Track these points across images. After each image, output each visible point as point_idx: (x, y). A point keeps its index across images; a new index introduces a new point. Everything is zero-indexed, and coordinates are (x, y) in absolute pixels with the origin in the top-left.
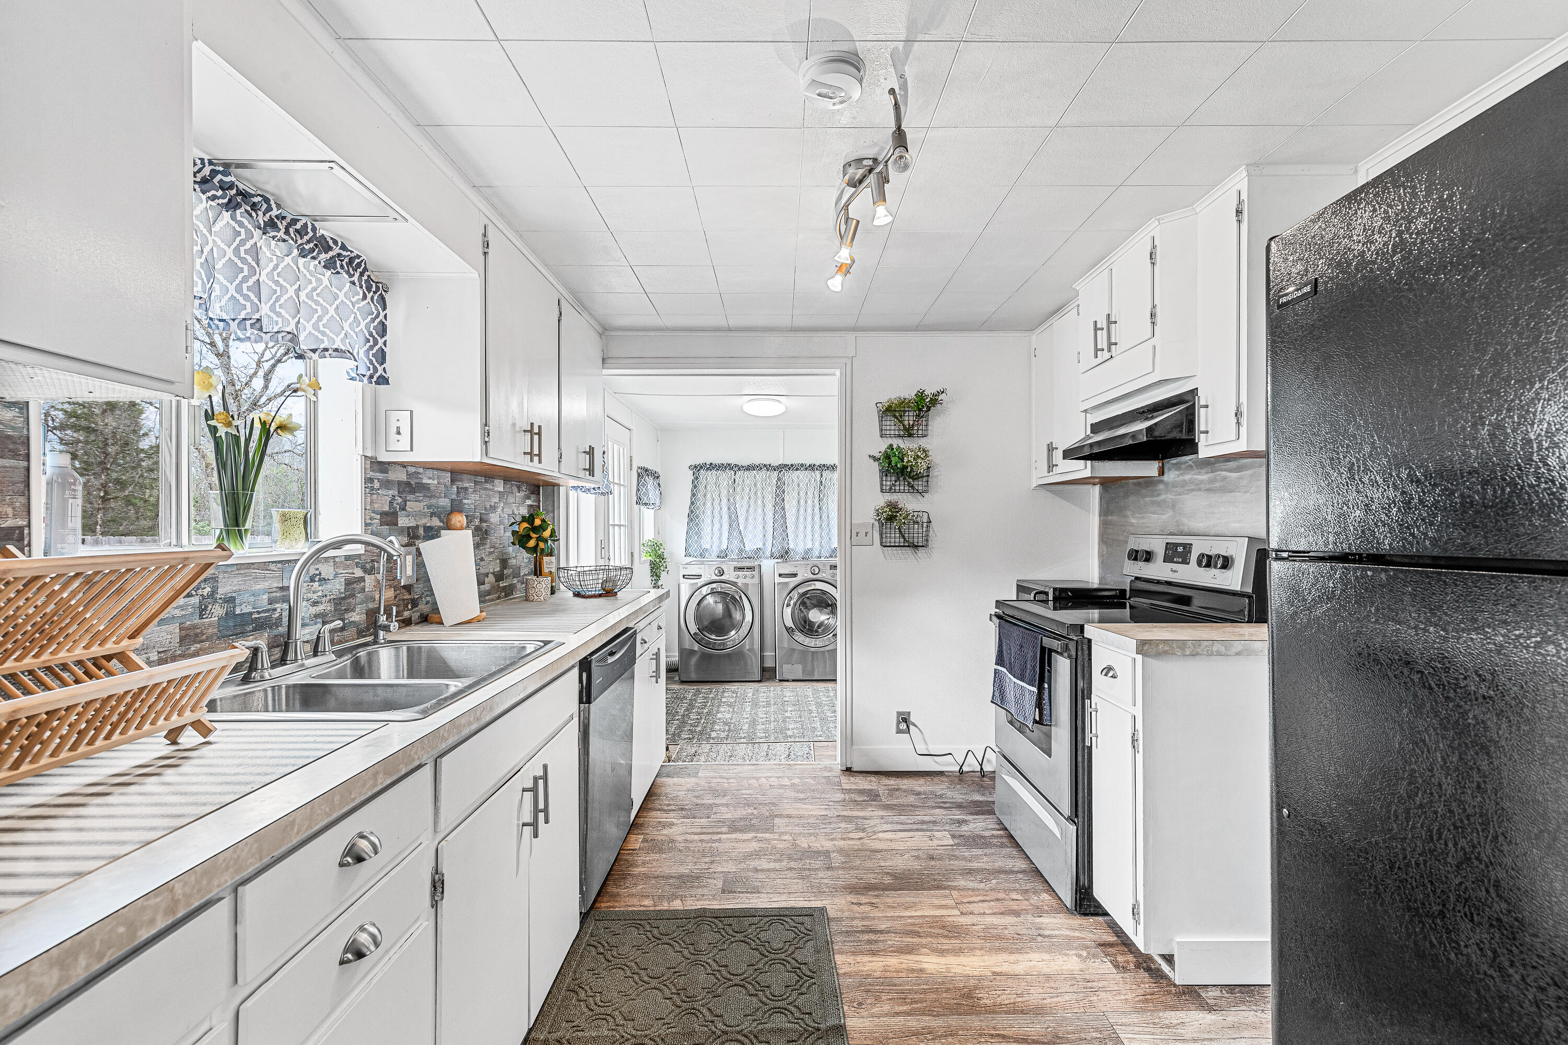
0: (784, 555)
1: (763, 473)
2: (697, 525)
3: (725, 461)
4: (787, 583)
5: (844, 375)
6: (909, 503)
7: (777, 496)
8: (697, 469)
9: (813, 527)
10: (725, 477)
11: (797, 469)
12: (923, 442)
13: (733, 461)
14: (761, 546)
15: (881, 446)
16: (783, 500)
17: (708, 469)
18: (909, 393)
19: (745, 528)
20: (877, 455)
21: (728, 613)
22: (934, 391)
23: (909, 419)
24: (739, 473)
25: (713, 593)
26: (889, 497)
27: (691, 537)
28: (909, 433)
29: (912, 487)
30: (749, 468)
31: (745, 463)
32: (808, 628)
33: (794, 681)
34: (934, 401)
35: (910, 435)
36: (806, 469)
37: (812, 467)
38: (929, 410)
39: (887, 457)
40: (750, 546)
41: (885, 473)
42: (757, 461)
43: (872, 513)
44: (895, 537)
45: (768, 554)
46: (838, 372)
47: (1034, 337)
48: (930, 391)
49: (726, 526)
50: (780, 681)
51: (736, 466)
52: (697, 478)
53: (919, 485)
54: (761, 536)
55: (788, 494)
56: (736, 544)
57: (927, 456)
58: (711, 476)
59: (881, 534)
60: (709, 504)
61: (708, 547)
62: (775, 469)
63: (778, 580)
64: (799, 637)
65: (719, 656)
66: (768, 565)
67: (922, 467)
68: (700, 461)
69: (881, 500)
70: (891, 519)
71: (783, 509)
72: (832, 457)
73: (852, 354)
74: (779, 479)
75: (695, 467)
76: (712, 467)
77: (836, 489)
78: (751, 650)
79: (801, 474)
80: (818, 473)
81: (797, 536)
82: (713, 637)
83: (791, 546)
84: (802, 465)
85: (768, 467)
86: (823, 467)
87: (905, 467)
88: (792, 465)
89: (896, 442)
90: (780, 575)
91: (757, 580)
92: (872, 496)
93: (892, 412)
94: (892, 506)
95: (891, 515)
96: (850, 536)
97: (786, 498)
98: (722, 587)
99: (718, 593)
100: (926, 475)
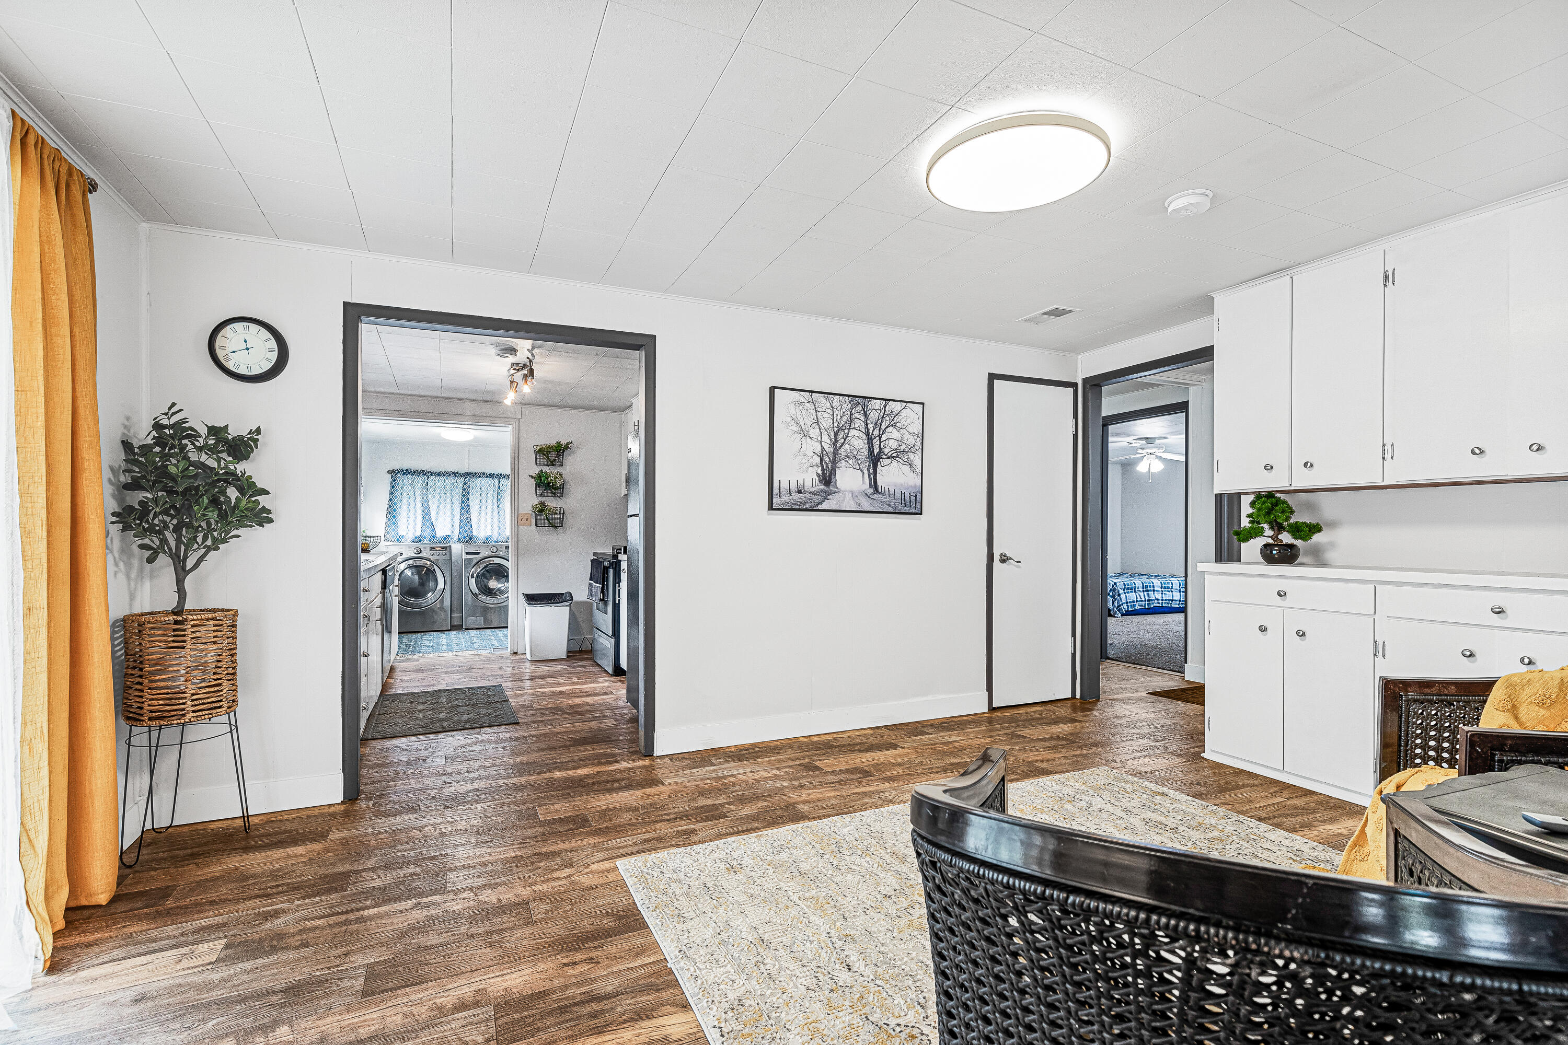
0: (469, 540)
1: (451, 479)
2: (394, 517)
3: (419, 468)
4: (471, 559)
5: (514, 429)
6: (553, 503)
7: (464, 496)
8: (394, 473)
9: (492, 520)
10: (419, 481)
11: (480, 477)
12: (560, 469)
13: (426, 467)
14: (449, 534)
15: (536, 470)
16: (468, 499)
17: (404, 474)
18: (553, 442)
19: (437, 519)
20: (534, 475)
21: (423, 584)
22: (566, 442)
23: (553, 456)
24: (431, 478)
25: (410, 567)
26: (540, 499)
27: (389, 526)
28: (552, 463)
29: (554, 494)
30: (439, 474)
31: (437, 470)
32: (489, 592)
33: (477, 629)
34: (567, 448)
35: (553, 465)
36: (487, 477)
37: (491, 476)
38: (564, 451)
39: (539, 476)
40: (440, 533)
41: (538, 485)
42: (446, 469)
43: (530, 508)
44: (544, 521)
45: (456, 539)
46: (510, 426)
47: (623, 415)
48: (563, 442)
49: (420, 518)
50: (466, 629)
51: (429, 472)
52: (394, 480)
53: (558, 493)
54: (450, 526)
55: (472, 494)
56: (428, 533)
57: (562, 477)
58: (408, 479)
59: (536, 520)
60: (405, 501)
61: (404, 534)
62: (461, 475)
63: (465, 557)
64: (483, 597)
65: (415, 613)
66: (457, 549)
67: (559, 483)
68: (397, 466)
69: (536, 501)
70: (541, 511)
71: (468, 506)
72: (507, 470)
73: (519, 417)
74: (465, 484)
75: (393, 471)
76: (407, 472)
77: (509, 492)
78: (442, 608)
79: (484, 481)
80: (496, 480)
81: (479, 526)
82: (412, 599)
83: (475, 533)
84: (484, 474)
85: (456, 474)
86: (500, 476)
87: (549, 483)
88: (476, 473)
89: (544, 469)
90: (467, 553)
91: (447, 557)
92: (530, 499)
93: (543, 452)
94: (542, 504)
95: (541, 509)
96: (518, 521)
97: (471, 498)
98: (419, 562)
99: (416, 567)
100: (562, 487)
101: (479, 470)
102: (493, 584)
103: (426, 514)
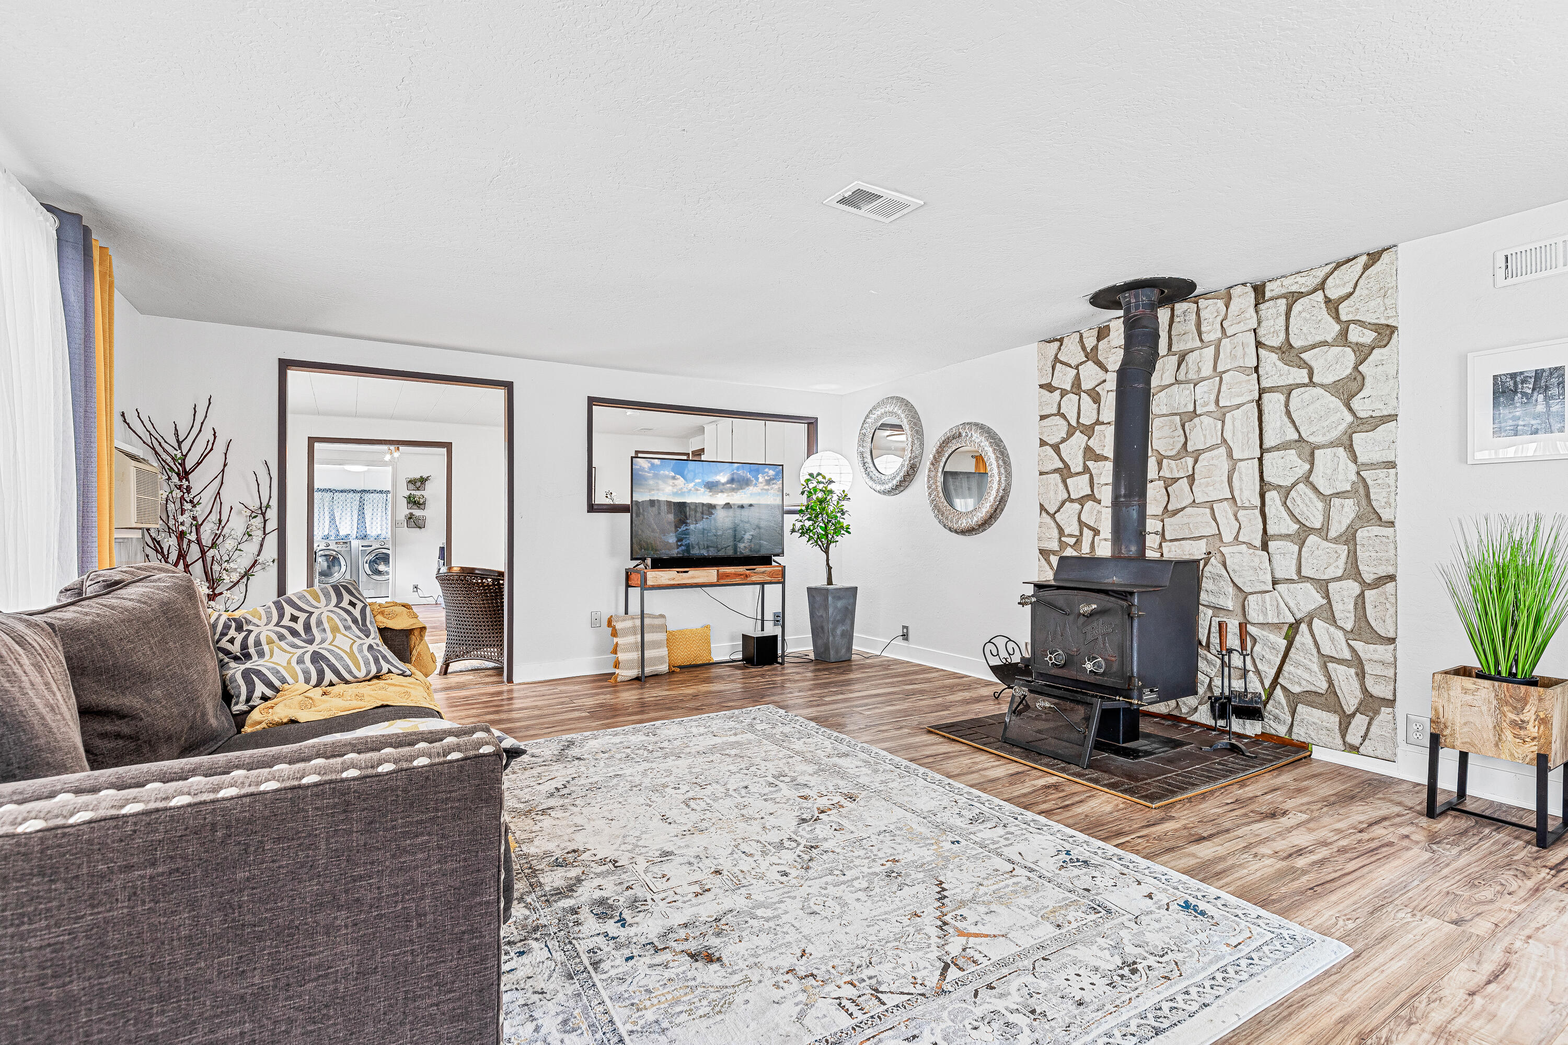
0: (365, 537)
1: (351, 495)
4: (365, 550)
5: (393, 469)
6: (417, 513)
7: (360, 506)
10: (327, 497)
11: (371, 493)
12: (423, 492)
13: (332, 487)
14: (350, 533)
15: (407, 492)
16: (363, 508)
17: (318, 492)
18: (419, 476)
19: (340, 523)
20: (406, 496)
23: (418, 484)
24: (336, 494)
26: (410, 511)
29: (419, 507)
30: (342, 491)
31: (340, 489)
32: (379, 573)
34: (427, 479)
35: (418, 490)
36: (377, 493)
37: (381, 492)
38: (425, 482)
39: (409, 497)
40: (342, 533)
41: (408, 503)
42: (347, 488)
43: (404, 516)
44: (411, 524)
45: (354, 536)
46: (391, 467)
48: (425, 476)
49: (327, 522)
51: (334, 490)
53: (422, 507)
54: (350, 527)
56: (334, 532)
57: (424, 497)
58: (320, 495)
59: (407, 523)
62: (358, 492)
63: (361, 548)
66: (355, 544)
67: (422, 501)
69: (408, 512)
70: (410, 518)
71: (363, 513)
72: (390, 489)
74: (361, 498)
77: (391, 504)
79: (375, 495)
80: (382, 495)
81: (371, 528)
83: (368, 533)
84: (374, 491)
85: (354, 491)
86: (385, 493)
87: (416, 501)
88: (368, 491)
89: (413, 492)
90: (362, 546)
91: (348, 549)
92: (404, 510)
93: (412, 482)
94: (411, 514)
95: (410, 517)
96: (395, 524)
97: (365, 507)
98: (327, 553)
99: (325, 555)
100: (424, 503)
101: (371, 488)
102: (382, 567)
103: (333, 519)
